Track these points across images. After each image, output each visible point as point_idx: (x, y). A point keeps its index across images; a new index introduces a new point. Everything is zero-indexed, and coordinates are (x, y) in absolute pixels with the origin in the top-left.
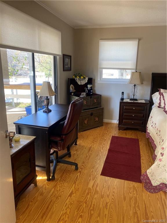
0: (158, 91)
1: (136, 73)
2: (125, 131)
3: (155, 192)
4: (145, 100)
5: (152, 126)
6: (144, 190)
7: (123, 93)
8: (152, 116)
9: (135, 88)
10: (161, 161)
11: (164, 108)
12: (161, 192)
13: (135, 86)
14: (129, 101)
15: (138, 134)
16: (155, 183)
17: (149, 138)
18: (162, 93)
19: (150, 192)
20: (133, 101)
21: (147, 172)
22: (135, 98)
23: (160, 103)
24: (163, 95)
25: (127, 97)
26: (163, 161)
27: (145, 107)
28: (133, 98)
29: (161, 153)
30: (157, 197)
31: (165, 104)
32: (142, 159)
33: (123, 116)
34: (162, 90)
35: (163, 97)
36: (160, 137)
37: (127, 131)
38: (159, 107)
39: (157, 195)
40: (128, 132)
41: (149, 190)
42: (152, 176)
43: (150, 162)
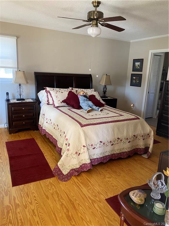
0: (44, 89)
1: (19, 72)
2: (17, 134)
3: (69, 180)
4: (32, 99)
5: (47, 122)
6: (60, 182)
7: (7, 94)
8: (44, 113)
9: (20, 88)
11: (54, 104)
12: (72, 177)
13: (20, 85)
14: (15, 101)
15: (31, 134)
16: (65, 172)
17: (45, 134)
18: (49, 91)
19: (65, 181)
20: (20, 101)
21: (58, 165)
22: (21, 98)
23: (48, 101)
24: (50, 93)
25: (12, 98)
26: (70, 150)
27: (34, 106)
28: (19, 98)
29: (66, 144)
30: (72, 182)
31: (53, 101)
32: (46, 156)
33: (13, 118)
34: (48, 89)
35: (51, 95)
36: (59, 130)
37: (19, 133)
38: (48, 104)
39: (71, 181)
40: (20, 134)
41: (64, 180)
42: (63, 167)
43: (53, 156)
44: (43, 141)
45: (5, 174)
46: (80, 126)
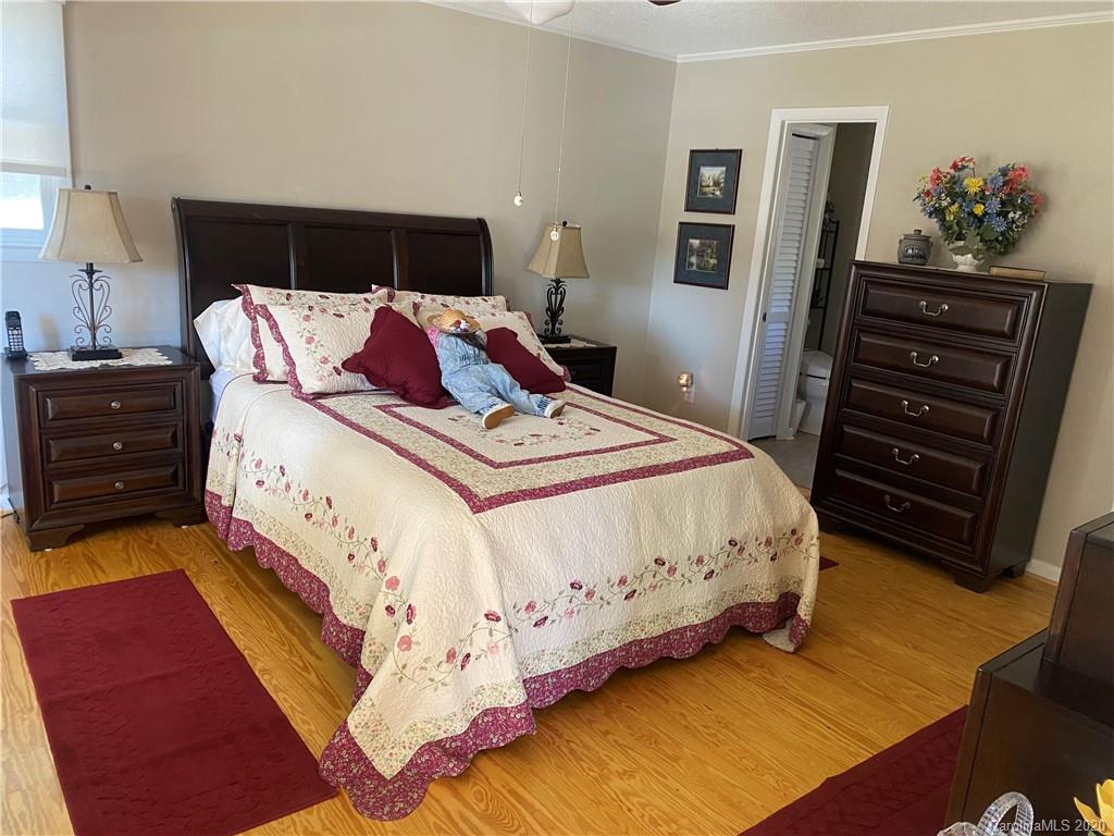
0: (234, 295)
1: (87, 194)
2: (78, 547)
3: (415, 804)
4: (163, 350)
5: (260, 483)
6: (364, 821)
7: (13, 319)
8: (238, 432)
9: (91, 286)
10: (409, 648)
11: (292, 380)
12: (432, 788)
13: (90, 271)
14: (63, 363)
15: (161, 542)
16: (389, 763)
17: (250, 549)
18: (264, 307)
19: (393, 816)
20: (96, 364)
21: (351, 727)
22: (100, 342)
23: (259, 360)
24: (269, 317)
25: (41, 343)
26: (418, 643)
27: (179, 387)
28: (87, 342)
29: (390, 610)
30: (432, 819)
31: (291, 362)
32: (264, 671)
33: (49, 462)
34: (258, 294)
35: (274, 326)
36: (339, 528)
37: (89, 541)
38: (261, 378)
39: (426, 813)
40: (97, 545)
41: (387, 809)
42: (375, 735)
43: (305, 668)
44: (237, 587)
45: (27, 803)
46: (466, 508)
